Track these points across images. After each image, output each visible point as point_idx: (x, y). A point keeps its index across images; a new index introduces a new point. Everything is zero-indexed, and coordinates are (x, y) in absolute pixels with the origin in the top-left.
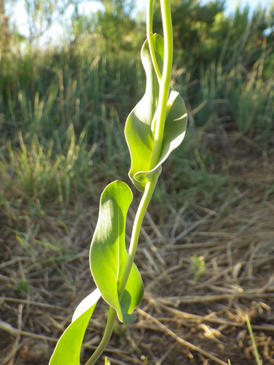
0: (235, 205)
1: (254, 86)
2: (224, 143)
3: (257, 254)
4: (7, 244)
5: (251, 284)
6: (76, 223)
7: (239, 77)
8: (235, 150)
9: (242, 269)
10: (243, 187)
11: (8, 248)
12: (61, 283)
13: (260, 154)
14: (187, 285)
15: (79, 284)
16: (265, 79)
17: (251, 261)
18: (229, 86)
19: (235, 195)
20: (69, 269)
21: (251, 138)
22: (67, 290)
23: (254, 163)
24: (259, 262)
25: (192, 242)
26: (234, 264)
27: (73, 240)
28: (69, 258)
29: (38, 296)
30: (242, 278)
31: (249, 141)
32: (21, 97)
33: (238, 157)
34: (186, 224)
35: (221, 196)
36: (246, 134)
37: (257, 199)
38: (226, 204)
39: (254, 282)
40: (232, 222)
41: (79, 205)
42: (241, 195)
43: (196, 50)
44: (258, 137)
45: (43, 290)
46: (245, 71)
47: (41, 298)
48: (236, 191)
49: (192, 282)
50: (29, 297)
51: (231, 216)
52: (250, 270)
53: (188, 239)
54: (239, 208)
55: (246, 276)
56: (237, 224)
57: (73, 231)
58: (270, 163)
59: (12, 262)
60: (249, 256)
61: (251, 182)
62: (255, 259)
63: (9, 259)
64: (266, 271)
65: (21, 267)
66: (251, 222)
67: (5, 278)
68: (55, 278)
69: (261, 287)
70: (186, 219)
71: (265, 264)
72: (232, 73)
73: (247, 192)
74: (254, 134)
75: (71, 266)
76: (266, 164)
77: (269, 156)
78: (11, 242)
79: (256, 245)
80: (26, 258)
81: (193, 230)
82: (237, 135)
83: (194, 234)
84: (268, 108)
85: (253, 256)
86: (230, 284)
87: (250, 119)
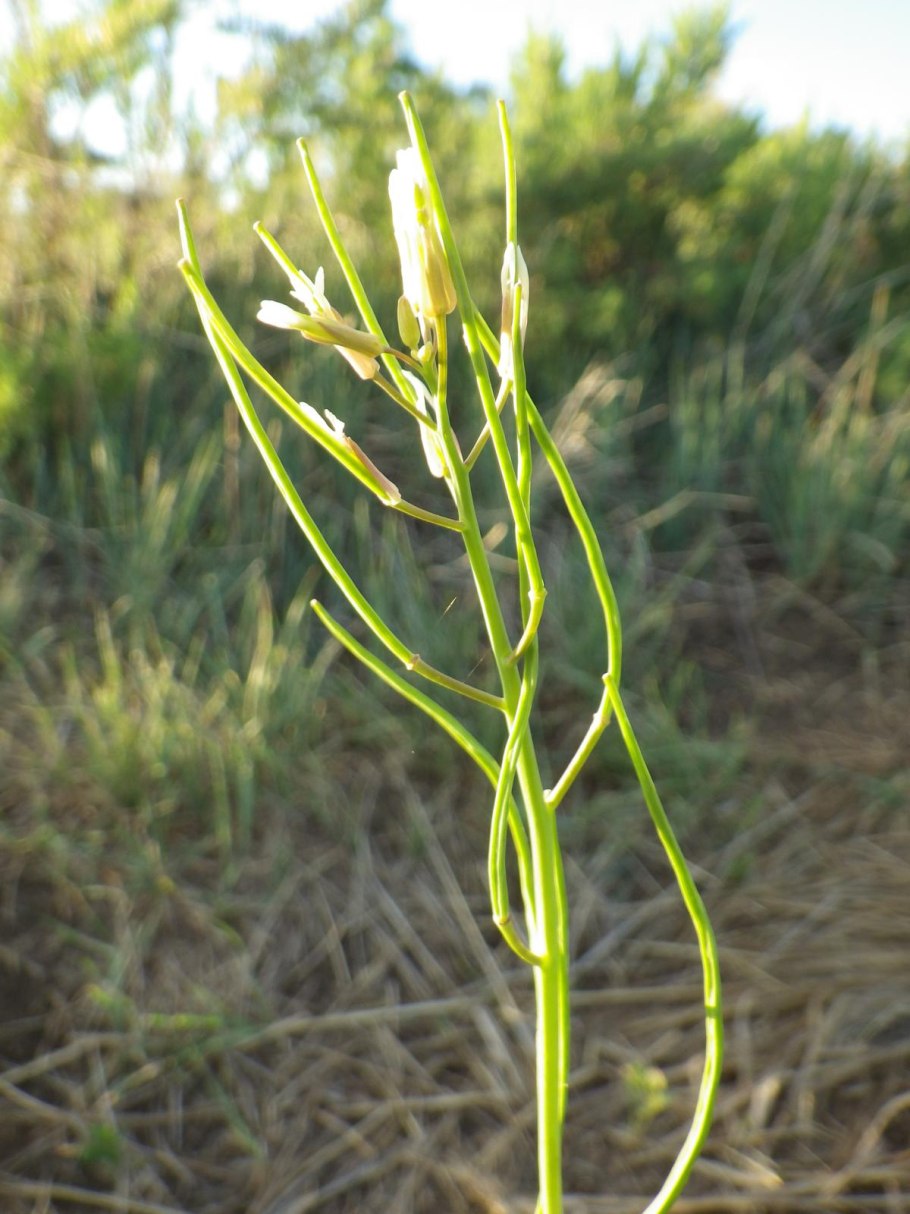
0: (769, 844)
1: (844, 430)
2: (745, 613)
3: (831, 1042)
4: (52, 981)
5: (807, 1154)
6: (270, 907)
7: (798, 394)
8: (774, 643)
9: (782, 1099)
10: (797, 778)
11: (58, 999)
12: (218, 1125)
13: (852, 661)
14: (610, 1147)
15: (275, 1130)
16: (878, 406)
17: (810, 1069)
18: (764, 427)
19: (772, 808)
20: (248, 1077)
21: (831, 602)
22: (235, 1153)
23: (835, 692)
24: (836, 1072)
25: (632, 980)
26: (758, 1075)
27: (258, 969)
28: (247, 1038)
29: (149, 1178)
30: (779, 1131)
31: (823, 615)
32: (102, 456)
33: (787, 667)
34: (614, 910)
35: (728, 810)
36: (814, 587)
37: (837, 825)
38: (743, 840)
39: (817, 1144)
40: (756, 908)
41: (278, 844)
42: (789, 810)
43: (661, 287)
44: (851, 601)
45: (168, 1157)
46: (818, 375)
47: (160, 1188)
48: (775, 792)
49: (626, 1135)
50: (124, 1185)
51: (756, 885)
52: (804, 1103)
53: (618, 967)
54: (782, 853)
55: (793, 1121)
56: (775, 916)
57: (260, 936)
58: (887, 692)
59: (69, 1053)
60: (803, 1049)
61: (821, 763)
62: (823, 1060)
63: (59, 1043)
64: (855, 1103)
65: (100, 1072)
66: (819, 910)
67: (48, 1112)
68: (204, 1109)
69: (837, 1166)
70: (611, 893)
71: (851, 1080)
72: (775, 382)
73: (809, 798)
74: (842, 587)
75: (252, 1065)
76: (870, 697)
77: (885, 666)
78: (67, 976)
79: (827, 1005)
80: (113, 1038)
81: (635, 934)
82: (786, 590)
83: (638, 946)
84: (885, 505)
85: (817, 1049)
86: (741, 1148)
87: (826, 541)
